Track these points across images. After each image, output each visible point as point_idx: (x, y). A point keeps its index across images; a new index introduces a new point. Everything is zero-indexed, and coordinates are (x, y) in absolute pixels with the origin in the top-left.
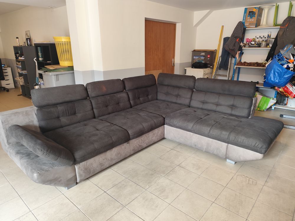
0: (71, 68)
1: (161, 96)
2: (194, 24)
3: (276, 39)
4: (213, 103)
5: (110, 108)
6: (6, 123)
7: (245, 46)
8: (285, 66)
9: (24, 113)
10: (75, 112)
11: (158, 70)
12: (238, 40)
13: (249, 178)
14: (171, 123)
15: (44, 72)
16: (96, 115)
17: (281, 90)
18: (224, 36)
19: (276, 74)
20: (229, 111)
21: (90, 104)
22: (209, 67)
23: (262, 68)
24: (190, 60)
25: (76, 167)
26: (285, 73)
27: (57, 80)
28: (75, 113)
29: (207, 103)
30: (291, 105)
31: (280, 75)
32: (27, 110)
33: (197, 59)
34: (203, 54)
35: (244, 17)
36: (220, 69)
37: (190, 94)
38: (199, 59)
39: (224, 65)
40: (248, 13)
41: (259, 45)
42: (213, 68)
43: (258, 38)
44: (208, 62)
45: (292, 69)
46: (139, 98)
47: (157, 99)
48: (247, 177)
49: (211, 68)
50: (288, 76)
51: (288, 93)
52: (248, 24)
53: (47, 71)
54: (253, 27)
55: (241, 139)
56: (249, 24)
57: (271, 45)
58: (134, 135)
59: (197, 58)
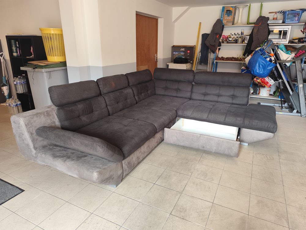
0: (64, 64)
1: (159, 91)
2: (173, 21)
3: (251, 36)
4: (214, 95)
7: (223, 42)
8: (268, 59)
9: (45, 114)
10: (93, 110)
11: (145, 65)
12: (218, 36)
13: (265, 154)
14: (185, 115)
15: (34, 69)
16: (111, 112)
17: (258, 81)
18: (202, 32)
19: (261, 66)
20: (230, 101)
21: (104, 101)
22: (190, 62)
23: (239, 62)
24: (169, 56)
25: (123, 162)
26: (269, 65)
27: (50, 77)
29: (208, 94)
30: (263, 94)
31: (264, 68)
33: (177, 54)
34: (183, 49)
35: (222, 15)
36: (200, 64)
37: (190, 87)
38: (179, 54)
39: (204, 60)
40: (225, 11)
41: (236, 41)
43: (233, 35)
44: (188, 58)
45: (274, 62)
46: (141, 94)
47: (155, 94)
48: (263, 154)
49: (191, 63)
50: (271, 68)
51: (265, 83)
52: (225, 22)
53: (37, 68)
54: (230, 24)
55: (255, 122)
56: (227, 22)
57: (246, 42)
58: (160, 128)
59: (177, 53)
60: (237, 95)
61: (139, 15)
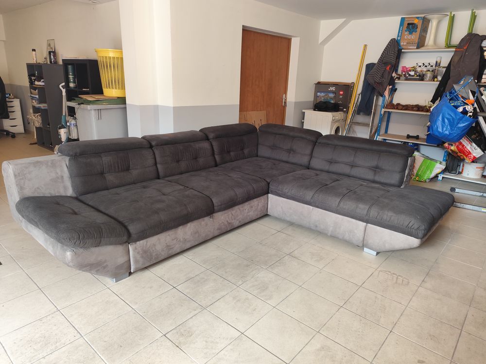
0: (122, 100)
1: (264, 151)
2: (320, 41)
3: (448, 68)
4: (346, 164)
5: (183, 165)
6: (21, 177)
7: (399, 78)
8: (461, 109)
9: (49, 164)
10: (129, 166)
11: (261, 111)
12: (388, 68)
13: (398, 275)
14: (279, 190)
15: (79, 104)
16: (161, 174)
17: (453, 148)
18: (367, 62)
19: (446, 120)
20: (370, 175)
21: (153, 157)
22: (342, 110)
23: (425, 113)
24: (311, 98)
25: (131, 248)
26: (460, 120)
27: (99, 118)
28: (128, 169)
29: (336, 162)
30: (468, 174)
31: (452, 124)
32: (53, 159)
33: (323, 96)
34: (333, 89)
35: (399, 32)
36: (358, 114)
37: (310, 148)
38: (326, 97)
39: (365, 108)
40: (406, 25)
41: (421, 77)
42: (347, 112)
43: (420, 66)
44: (340, 102)
45: (471, 114)
46: (229, 152)
47: (257, 156)
48: (394, 274)
49: (344, 112)
50: (464, 125)
51: (464, 153)
52: (405, 44)
53: (83, 104)
54: (413, 48)
55: (388, 215)
56: (408, 43)
57: (440, 78)
58: (221, 205)
59: (323, 94)
60: (383, 168)
61: (247, 32)
